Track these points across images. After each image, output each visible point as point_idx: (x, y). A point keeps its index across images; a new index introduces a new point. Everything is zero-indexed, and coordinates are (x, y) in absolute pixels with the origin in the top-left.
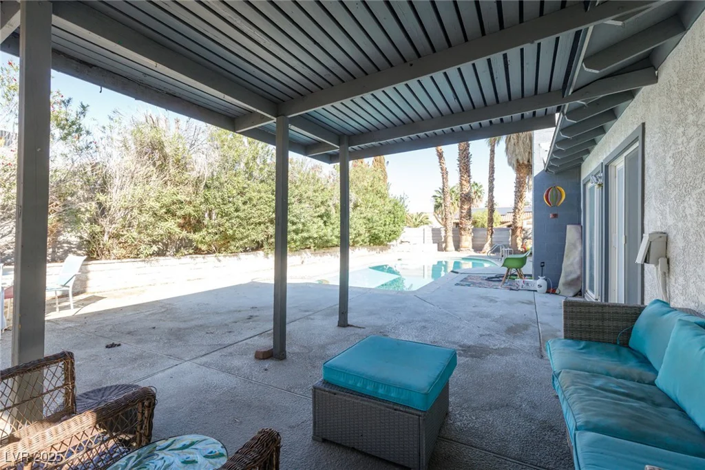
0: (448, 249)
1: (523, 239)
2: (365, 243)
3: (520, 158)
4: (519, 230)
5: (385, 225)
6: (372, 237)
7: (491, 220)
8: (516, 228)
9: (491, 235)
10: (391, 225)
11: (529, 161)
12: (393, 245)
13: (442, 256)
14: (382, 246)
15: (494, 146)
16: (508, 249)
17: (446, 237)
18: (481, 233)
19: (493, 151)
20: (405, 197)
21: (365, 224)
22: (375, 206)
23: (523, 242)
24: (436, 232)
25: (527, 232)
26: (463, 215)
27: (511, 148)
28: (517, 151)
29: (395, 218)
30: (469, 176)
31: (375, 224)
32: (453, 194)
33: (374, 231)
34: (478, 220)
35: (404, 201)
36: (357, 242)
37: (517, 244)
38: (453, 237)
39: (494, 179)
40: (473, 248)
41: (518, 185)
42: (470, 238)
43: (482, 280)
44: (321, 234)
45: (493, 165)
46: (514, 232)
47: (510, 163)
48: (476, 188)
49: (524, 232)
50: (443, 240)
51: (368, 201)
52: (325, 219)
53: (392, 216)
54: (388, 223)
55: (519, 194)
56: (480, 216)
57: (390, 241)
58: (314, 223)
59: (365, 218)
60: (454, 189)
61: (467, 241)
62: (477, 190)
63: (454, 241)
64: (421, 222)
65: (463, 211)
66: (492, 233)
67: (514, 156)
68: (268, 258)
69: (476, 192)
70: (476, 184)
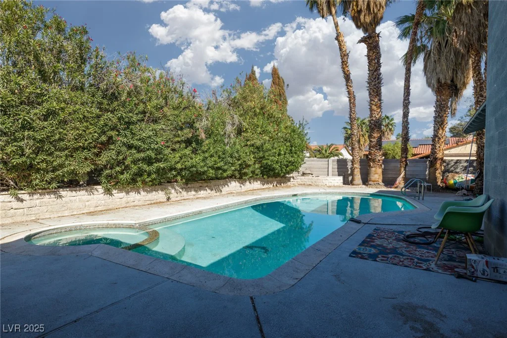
0: (355, 182)
1: (444, 172)
2: (257, 175)
3: (441, 77)
4: (439, 162)
5: (279, 155)
6: (265, 168)
7: (405, 150)
8: (436, 159)
9: (405, 168)
10: (287, 155)
11: (452, 81)
12: (293, 178)
13: (349, 190)
14: (278, 179)
15: (410, 63)
16: (426, 184)
17: (353, 170)
18: (393, 165)
19: (408, 71)
20: (304, 123)
21: (254, 153)
22: (264, 132)
23: (443, 176)
24: (342, 164)
25: (448, 164)
26: (373, 144)
27: (431, 66)
28: (438, 69)
29: (292, 146)
30: (380, 100)
31: (267, 154)
32: (364, 126)
33: (265, 162)
34: (389, 152)
35: (303, 128)
36: (246, 174)
37: (436, 178)
38: (360, 169)
39: (409, 102)
40: (383, 182)
41: (438, 109)
42: (380, 171)
43: (398, 240)
44: (188, 164)
45: (409, 86)
46: (433, 164)
47: (429, 84)
48: (387, 121)
49: (444, 164)
50: (349, 172)
51: (258, 126)
52: (194, 145)
53: (288, 144)
54: (282, 153)
55: (440, 120)
56: (390, 148)
57: (288, 173)
58: (173, 150)
59: (253, 145)
60: (365, 121)
61: (377, 173)
62: (389, 123)
63: (361, 174)
64: (331, 153)
65: (372, 140)
66: (406, 165)
67: (434, 74)
68: (111, 194)
69: (387, 125)
70: (388, 118)
